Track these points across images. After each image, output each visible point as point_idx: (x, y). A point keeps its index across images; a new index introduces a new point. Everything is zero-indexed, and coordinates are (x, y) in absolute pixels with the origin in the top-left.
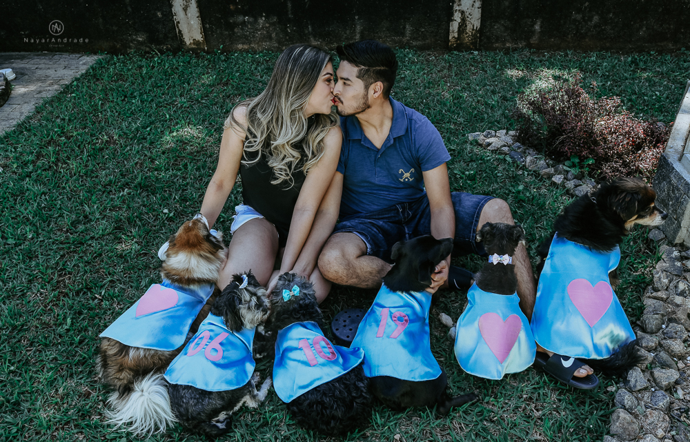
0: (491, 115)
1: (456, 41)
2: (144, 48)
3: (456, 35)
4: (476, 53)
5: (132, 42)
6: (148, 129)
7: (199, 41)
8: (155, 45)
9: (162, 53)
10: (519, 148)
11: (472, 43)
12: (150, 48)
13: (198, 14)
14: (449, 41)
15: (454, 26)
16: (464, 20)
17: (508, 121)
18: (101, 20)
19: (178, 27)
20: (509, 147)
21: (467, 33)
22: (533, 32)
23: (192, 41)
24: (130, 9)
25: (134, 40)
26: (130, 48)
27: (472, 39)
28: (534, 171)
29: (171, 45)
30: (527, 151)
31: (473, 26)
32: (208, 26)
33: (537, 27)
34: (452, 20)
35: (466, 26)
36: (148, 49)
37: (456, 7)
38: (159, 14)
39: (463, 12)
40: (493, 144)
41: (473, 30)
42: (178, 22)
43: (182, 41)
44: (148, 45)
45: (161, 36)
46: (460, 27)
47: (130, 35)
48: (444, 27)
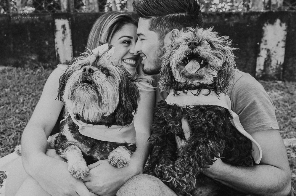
1: (262, 73)
2: (34, 64)
3: (262, 68)
4: (280, 82)
5: (28, 60)
7: (69, 62)
8: (42, 63)
9: (45, 68)
11: (276, 75)
12: (39, 64)
13: (71, 44)
14: (256, 72)
15: (261, 61)
16: (269, 56)
18: (12, 45)
19: (57, 52)
21: (271, 67)
23: (65, 62)
24: (30, 39)
25: (30, 59)
26: (26, 63)
27: (276, 72)
29: (52, 63)
31: (277, 61)
32: (76, 52)
34: (259, 56)
35: (271, 61)
36: (37, 65)
37: (262, 46)
38: (47, 43)
39: (268, 50)
41: (277, 64)
42: (58, 49)
44: (38, 62)
45: (46, 57)
46: (266, 62)
47: (28, 55)
48: (251, 61)
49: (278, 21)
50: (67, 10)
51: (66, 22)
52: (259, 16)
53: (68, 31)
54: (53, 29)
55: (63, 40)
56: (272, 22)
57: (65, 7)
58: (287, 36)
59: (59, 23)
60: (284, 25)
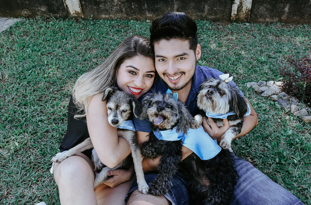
0: (261, 68)
1: (236, 16)
2: (45, 15)
3: (236, 13)
4: (248, 24)
5: (38, 11)
6: (30, 71)
7: (78, 12)
8: (53, 14)
9: (57, 18)
10: (284, 96)
11: (245, 18)
12: (50, 15)
14: (231, 16)
15: (235, 7)
16: (241, 3)
17: (273, 74)
19: (65, 3)
20: (277, 94)
21: (242, 12)
22: (284, 12)
23: (74, 12)
26: (37, 15)
27: (245, 16)
28: (298, 117)
29: (62, 14)
30: (291, 99)
31: (247, 7)
32: (83, 3)
33: (287, 9)
34: (234, 3)
35: (242, 7)
36: (48, 16)
40: (265, 92)
41: (247, 10)
43: (68, 12)
44: (48, 13)
45: (55, 8)
46: (238, 8)
47: (37, 7)
48: (228, 8)
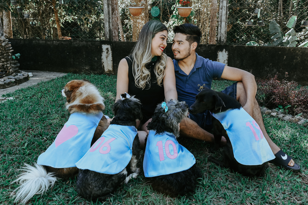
2: (87, 72)
5: (83, 69)
7: (110, 70)
8: (92, 71)
9: (95, 74)
12: (90, 72)
13: (112, 60)
18: (72, 60)
19: (103, 64)
23: (108, 70)
24: (85, 56)
25: (84, 68)
26: (82, 72)
29: (99, 71)
32: (115, 64)
36: (89, 73)
38: (96, 59)
42: (103, 62)
43: (104, 70)
44: (90, 71)
45: (95, 67)
47: (83, 66)
49: (224, 50)
50: (109, 39)
51: (109, 47)
52: (215, 47)
53: (110, 52)
54: (101, 51)
55: (107, 57)
56: (222, 51)
57: (108, 37)
58: (228, 57)
59: (104, 47)
60: (227, 52)
